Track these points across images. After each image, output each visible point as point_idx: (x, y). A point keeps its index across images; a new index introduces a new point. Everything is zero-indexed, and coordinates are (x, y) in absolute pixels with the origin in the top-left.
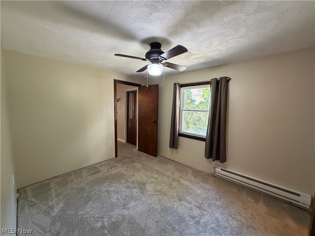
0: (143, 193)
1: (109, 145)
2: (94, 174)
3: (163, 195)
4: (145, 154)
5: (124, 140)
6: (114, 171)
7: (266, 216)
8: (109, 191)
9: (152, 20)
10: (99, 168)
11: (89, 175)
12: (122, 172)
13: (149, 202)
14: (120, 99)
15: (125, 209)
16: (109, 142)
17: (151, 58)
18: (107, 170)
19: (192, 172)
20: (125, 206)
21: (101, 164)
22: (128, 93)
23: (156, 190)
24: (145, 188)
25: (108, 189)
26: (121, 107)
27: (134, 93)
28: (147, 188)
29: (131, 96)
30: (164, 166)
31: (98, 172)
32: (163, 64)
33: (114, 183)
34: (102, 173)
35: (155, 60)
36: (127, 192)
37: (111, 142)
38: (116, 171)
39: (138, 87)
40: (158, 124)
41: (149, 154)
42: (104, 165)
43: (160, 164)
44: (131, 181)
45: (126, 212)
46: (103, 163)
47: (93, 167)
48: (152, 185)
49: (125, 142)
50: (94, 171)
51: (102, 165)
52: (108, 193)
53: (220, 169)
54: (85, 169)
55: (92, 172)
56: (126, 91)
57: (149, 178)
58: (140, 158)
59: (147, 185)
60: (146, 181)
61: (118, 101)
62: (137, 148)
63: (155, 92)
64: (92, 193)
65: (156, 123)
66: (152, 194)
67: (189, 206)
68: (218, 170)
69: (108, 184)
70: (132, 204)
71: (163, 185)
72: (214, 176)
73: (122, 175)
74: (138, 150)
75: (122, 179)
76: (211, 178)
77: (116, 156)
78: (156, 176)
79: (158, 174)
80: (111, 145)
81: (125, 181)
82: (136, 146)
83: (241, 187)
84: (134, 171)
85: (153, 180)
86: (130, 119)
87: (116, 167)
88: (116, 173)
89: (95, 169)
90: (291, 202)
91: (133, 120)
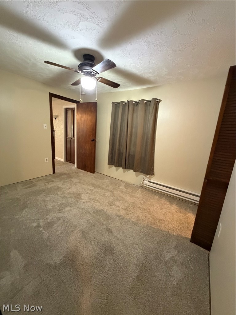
0: (78, 201)
1: (46, 162)
2: (29, 187)
3: (96, 202)
4: (83, 171)
5: (62, 158)
6: (50, 185)
7: (176, 212)
8: (45, 200)
9: (82, 29)
10: (35, 182)
11: (25, 188)
12: (59, 185)
13: (83, 208)
14: (57, 116)
15: (60, 213)
16: (46, 158)
17: (84, 71)
18: (44, 184)
19: (124, 185)
20: (60, 211)
21: (37, 179)
22: (66, 110)
23: (90, 199)
24: (81, 197)
25: (44, 199)
26: (59, 125)
27: (73, 110)
28: (82, 198)
29: (70, 113)
30: (101, 181)
31: (34, 186)
32: (96, 78)
33: (51, 194)
34: (38, 186)
35: (88, 73)
36: (63, 201)
37: (47, 158)
38: (53, 185)
39: (76, 104)
40: (97, 143)
41: (87, 171)
42: (41, 180)
43: (97, 179)
44: (67, 193)
45: (61, 215)
46: (40, 178)
47: (29, 182)
48: (87, 195)
49: (64, 161)
50: (30, 185)
51: (39, 180)
52: (45, 202)
53: (147, 181)
54: (20, 184)
55: (28, 186)
56: (64, 108)
57: (85, 190)
58: (78, 174)
59: (83, 195)
60: (82, 192)
61: (55, 119)
62: (76, 167)
63: (94, 110)
64: (29, 202)
65: (94, 142)
66: (86, 202)
67: (118, 208)
68: (146, 182)
69: (44, 195)
70: (68, 209)
71: (97, 194)
72: (143, 187)
73: (59, 188)
74: (77, 168)
75: (59, 191)
76: (140, 189)
77: (54, 172)
78: (92, 188)
79: (93, 187)
80: (47, 162)
81: (61, 193)
82: (75, 164)
83: (162, 195)
84: (71, 185)
85: (89, 191)
86: (69, 137)
87: (53, 181)
88: (53, 187)
89: (31, 183)
90: (196, 203)
91: (72, 138)
